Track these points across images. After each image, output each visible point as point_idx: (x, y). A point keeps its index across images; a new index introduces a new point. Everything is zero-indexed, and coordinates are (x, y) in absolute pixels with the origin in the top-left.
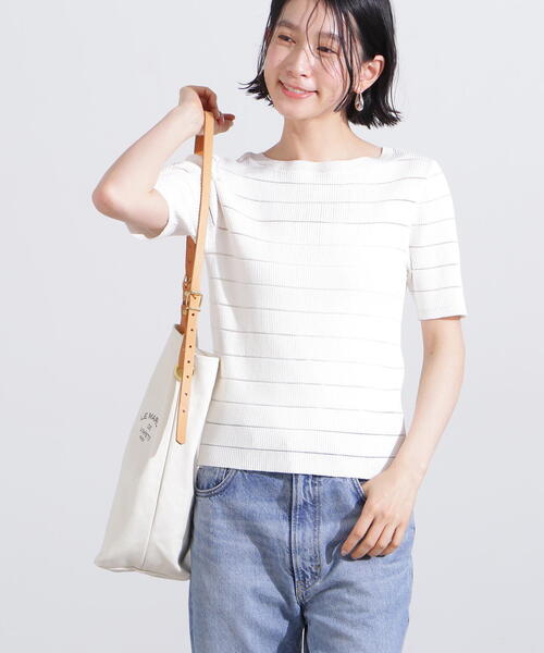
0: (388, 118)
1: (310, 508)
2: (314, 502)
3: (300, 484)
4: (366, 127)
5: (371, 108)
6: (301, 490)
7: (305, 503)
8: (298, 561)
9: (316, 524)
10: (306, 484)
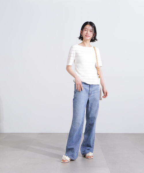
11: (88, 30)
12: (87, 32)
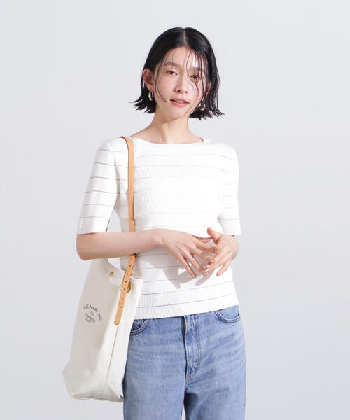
0: (218, 113)
1: (194, 332)
2: (195, 328)
3: (189, 320)
4: (198, 119)
5: (206, 109)
6: (189, 323)
7: (191, 330)
8: (190, 363)
9: (198, 340)
10: (191, 319)
11: (181, 73)
12: (180, 83)
